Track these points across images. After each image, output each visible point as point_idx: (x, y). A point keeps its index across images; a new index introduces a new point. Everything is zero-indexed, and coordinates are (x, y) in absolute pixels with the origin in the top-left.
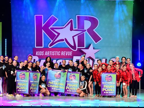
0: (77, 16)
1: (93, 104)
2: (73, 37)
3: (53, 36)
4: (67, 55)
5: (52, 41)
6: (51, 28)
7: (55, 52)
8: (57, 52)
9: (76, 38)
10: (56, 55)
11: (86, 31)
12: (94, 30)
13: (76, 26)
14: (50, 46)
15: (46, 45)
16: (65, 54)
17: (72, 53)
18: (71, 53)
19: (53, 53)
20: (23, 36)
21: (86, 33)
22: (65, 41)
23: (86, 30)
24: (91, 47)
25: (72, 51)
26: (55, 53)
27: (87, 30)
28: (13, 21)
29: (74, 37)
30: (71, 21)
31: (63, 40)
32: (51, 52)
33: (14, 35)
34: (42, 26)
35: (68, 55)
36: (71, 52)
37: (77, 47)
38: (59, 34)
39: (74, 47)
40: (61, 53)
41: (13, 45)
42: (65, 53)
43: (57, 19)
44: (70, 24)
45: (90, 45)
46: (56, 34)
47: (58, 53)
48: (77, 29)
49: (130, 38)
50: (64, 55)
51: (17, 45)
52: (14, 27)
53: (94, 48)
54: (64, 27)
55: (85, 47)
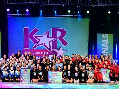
0: (52, 28)
1: (62, 87)
2: (49, 42)
3: (35, 42)
5: (35, 45)
6: (34, 36)
9: (51, 43)
11: (58, 39)
12: (63, 38)
13: (51, 35)
14: (34, 48)
15: (31, 47)
18: (48, 53)
19: (35, 53)
20: (16, 42)
21: (58, 40)
22: (43, 45)
23: (57, 38)
24: (61, 49)
25: (48, 51)
26: (37, 53)
28: (9, 31)
30: (48, 32)
31: (42, 44)
32: (34, 52)
33: (10, 41)
34: (29, 35)
37: (52, 49)
38: (40, 40)
40: (41, 53)
41: (9, 47)
42: (44, 52)
43: (38, 30)
44: (47, 33)
45: (60, 47)
46: (38, 40)
47: (39, 53)
48: (52, 37)
49: (87, 43)
51: (12, 47)
52: (10, 35)
53: (63, 50)
54: (43, 35)
55: (57, 49)
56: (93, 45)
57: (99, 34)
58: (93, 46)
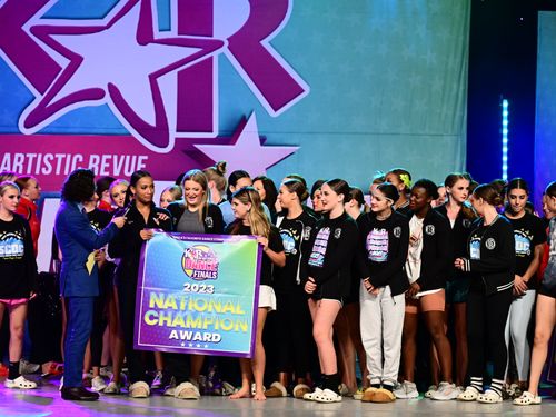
2: (153, 78)
4: (116, 172)
5: (39, 98)
7: (56, 159)
8: (64, 160)
10: (58, 172)
11: (225, 50)
14: (28, 125)
15: (9, 117)
16: (110, 169)
17: (143, 162)
18: (141, 166)
19: (43, 165)
22: (107, 99)
23: (220, 44)
25: (145, 151)
26: (54, 163)
27: (226, 43)
29: (160, 80)
32: (31, 156)
35: (126, 173)
36: (141, 158)
37: (173, 134)
38: (76, 61)
39: (158, 133)
40: (85, 164)
42: (107, 161)
44: (137, 6)
45: (243, 121)
47: (70, 162)
48: (173, 34)
49: (455, 86)
50: (103, 173)
53: (263, 141)
54: (104, 22)
55: (214, 135)
56: (505, 104)
57: (550, 13)
58: (505, 113)
